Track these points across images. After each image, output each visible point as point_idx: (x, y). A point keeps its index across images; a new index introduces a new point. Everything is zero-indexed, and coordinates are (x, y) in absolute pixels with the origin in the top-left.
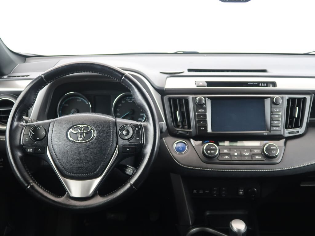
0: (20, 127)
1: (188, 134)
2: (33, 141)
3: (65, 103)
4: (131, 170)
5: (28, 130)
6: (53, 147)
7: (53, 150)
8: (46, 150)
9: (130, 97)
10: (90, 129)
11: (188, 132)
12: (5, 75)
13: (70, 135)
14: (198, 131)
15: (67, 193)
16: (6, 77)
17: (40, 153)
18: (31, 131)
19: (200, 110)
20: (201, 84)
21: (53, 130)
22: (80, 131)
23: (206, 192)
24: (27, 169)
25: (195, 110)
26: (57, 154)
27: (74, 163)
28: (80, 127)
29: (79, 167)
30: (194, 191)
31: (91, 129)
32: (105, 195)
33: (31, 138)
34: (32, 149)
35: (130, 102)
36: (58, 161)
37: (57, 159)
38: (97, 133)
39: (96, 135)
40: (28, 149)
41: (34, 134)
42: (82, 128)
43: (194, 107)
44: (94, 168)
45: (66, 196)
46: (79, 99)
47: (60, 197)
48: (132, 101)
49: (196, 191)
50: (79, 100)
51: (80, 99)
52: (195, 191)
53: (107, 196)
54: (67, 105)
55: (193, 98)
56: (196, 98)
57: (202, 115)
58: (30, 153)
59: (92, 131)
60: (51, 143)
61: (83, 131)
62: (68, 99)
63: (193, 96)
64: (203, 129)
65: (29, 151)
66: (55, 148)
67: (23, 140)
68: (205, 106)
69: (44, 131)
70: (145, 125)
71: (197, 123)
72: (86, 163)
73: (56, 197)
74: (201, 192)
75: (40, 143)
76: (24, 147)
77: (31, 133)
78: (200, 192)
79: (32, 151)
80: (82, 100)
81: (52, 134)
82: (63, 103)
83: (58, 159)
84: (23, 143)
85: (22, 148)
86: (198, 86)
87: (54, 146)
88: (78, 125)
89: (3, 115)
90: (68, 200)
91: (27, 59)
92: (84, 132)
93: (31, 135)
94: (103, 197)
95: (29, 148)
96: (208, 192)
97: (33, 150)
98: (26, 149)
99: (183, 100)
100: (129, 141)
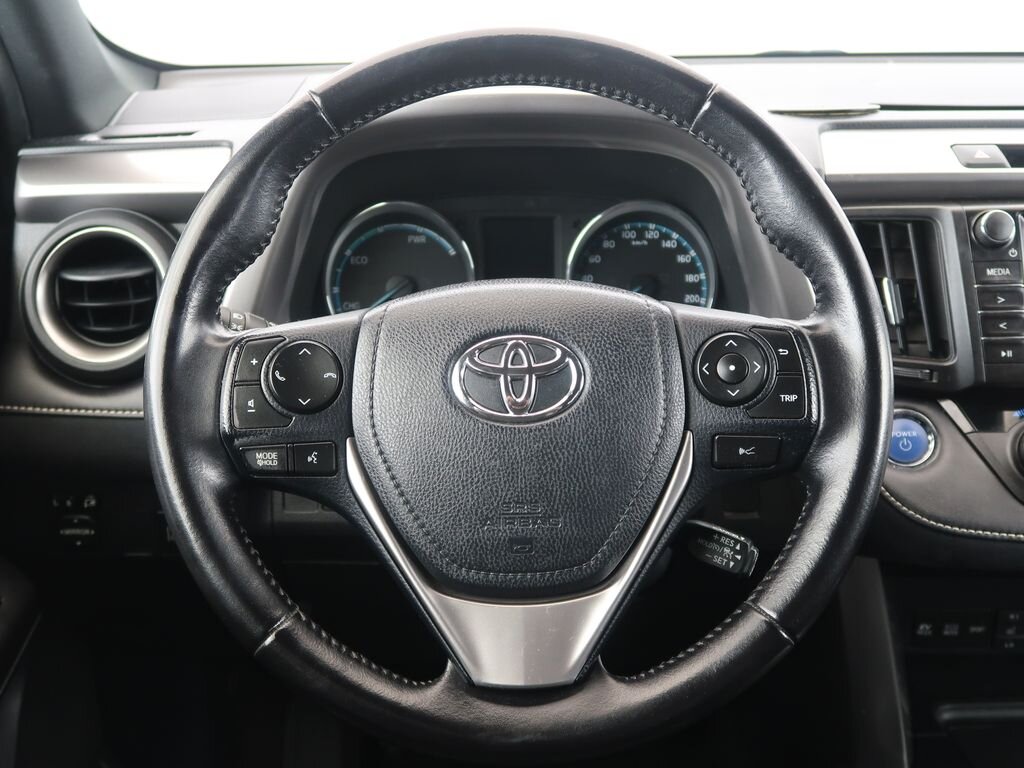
0: (217, 349)
1: (934, 381)
2: (281, 414)
3: (355, 254)
4: (733, 549)
5: (254, 362)
6: (378, 444)
7: (380, 460)
8: (341, 459)
9: (640, 225)
10: (559, 353)
11: (932, 369)
12: (87, 131)
13: (463, 381)
14: (986, 368)
15: (450, 664)
16: (92, 138)
17: (312, 471)
18: (268, 367)
19: (991, 272)
20: (981, 155)
21: (374, 362)
22: (509, 366)
23: (973, 629)
24: (253, 552)
25: (972, 271)
26: (402, 477)
27: (488, 518)
28: (510, 343)
29: (512, 541)
30: (922, 627)
31: (565, 354)
32: (637, 673)
33: (270, 399)
34: (274, 455)
35: (638, 243)
36: (406, 508)
37: (401, 500)
38: (595, 375)
39: (587, 383)
40: (259, 456)
41: (282, 379)
42: (521, 351)
43: (962, 256)
44: (585, 544)
45: (450, 681)
46: (416, 233)
47: (420, 687)
48: (645, 243)
49: (928, 627)
50: (418, 240)
51: (421, 234)
52: (924, 628)
53: (649, 676)
54: (364, 260)
55: (956, 216)
56: (970, 214)
57: (1003, 293)
58: (264, 471)
59: (568, 365)
60: (368, 422)
61: (526, 365)
62: (370, 233)
63: (958, 208)
64: (1010, 354)
65: (260, 463)
66: (390, 448)
67: (230, 409)
68: (1013, 250)
69: (333, 365)
70: (819, 332)
71: (980, 327)
72: (545, 518)
73: (399, 684)
74: (950, 631)
75: (317, 427)
76: (236, 442)
77: (268, 375)
78: (946, 633)
79: (275, 463)
80: (429, 238)
81: (372, 379)
82: (348, 252)
83: (407, 502)
84: (232, 426)
85: (226, 449)
86: (969, 165)
87: (382, 437)
88: (500, 333)
89: (91, 301)
90: (461, 702)
91: (164, 75)
92: (530, 370)
93: (268, 386)
94: (631, 682)
95: (261, 450)
96: (980, 629)
97: (280, 459)
98: (248, 455)
99: (909, 226)
100: (748, 408)
